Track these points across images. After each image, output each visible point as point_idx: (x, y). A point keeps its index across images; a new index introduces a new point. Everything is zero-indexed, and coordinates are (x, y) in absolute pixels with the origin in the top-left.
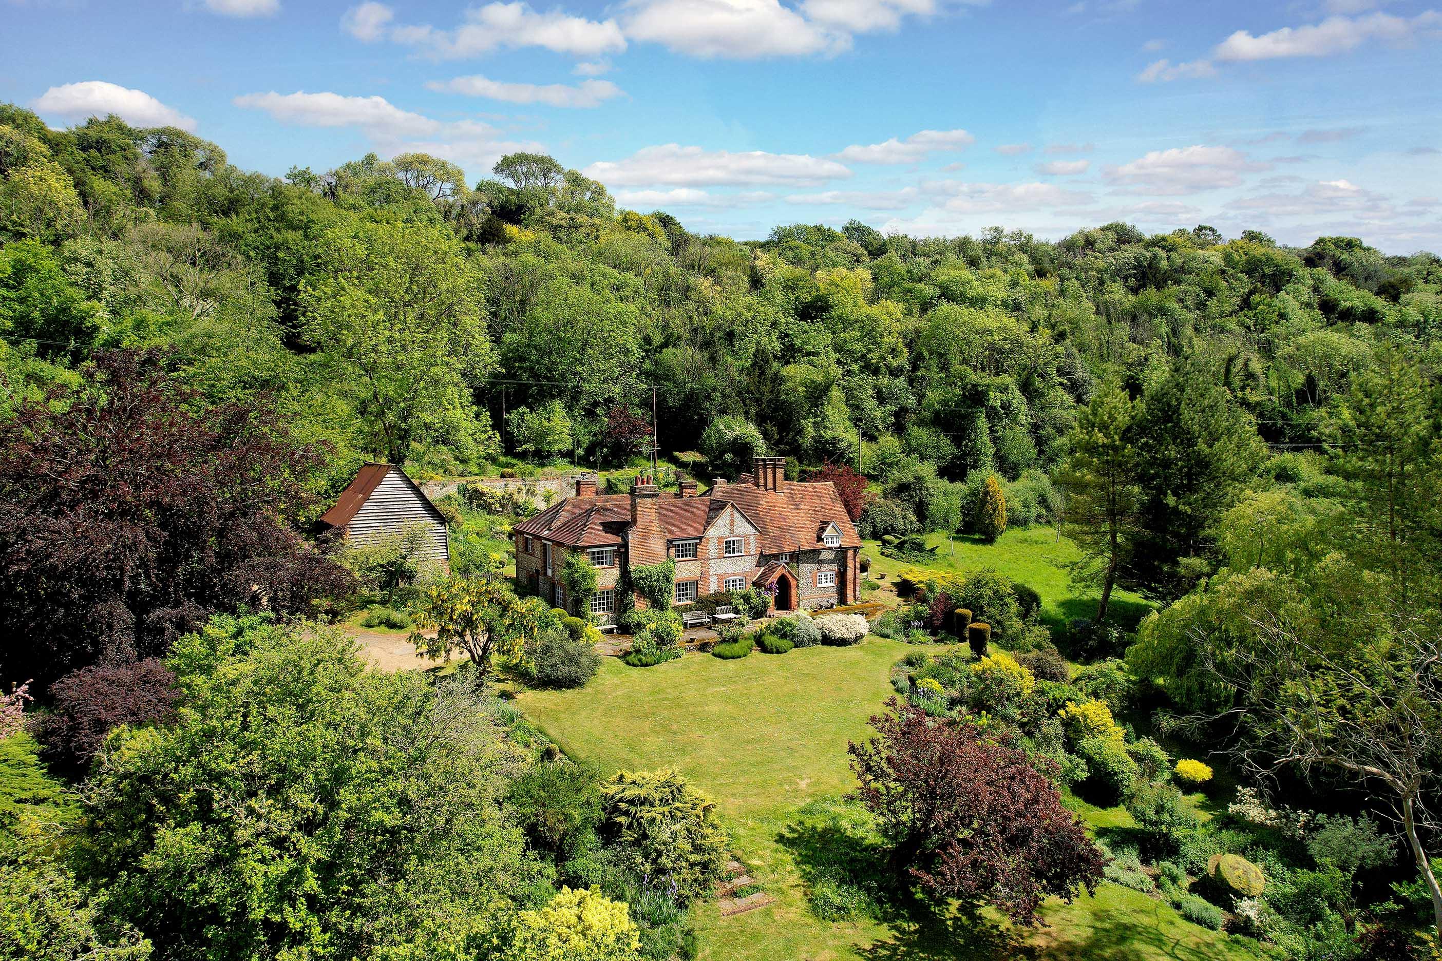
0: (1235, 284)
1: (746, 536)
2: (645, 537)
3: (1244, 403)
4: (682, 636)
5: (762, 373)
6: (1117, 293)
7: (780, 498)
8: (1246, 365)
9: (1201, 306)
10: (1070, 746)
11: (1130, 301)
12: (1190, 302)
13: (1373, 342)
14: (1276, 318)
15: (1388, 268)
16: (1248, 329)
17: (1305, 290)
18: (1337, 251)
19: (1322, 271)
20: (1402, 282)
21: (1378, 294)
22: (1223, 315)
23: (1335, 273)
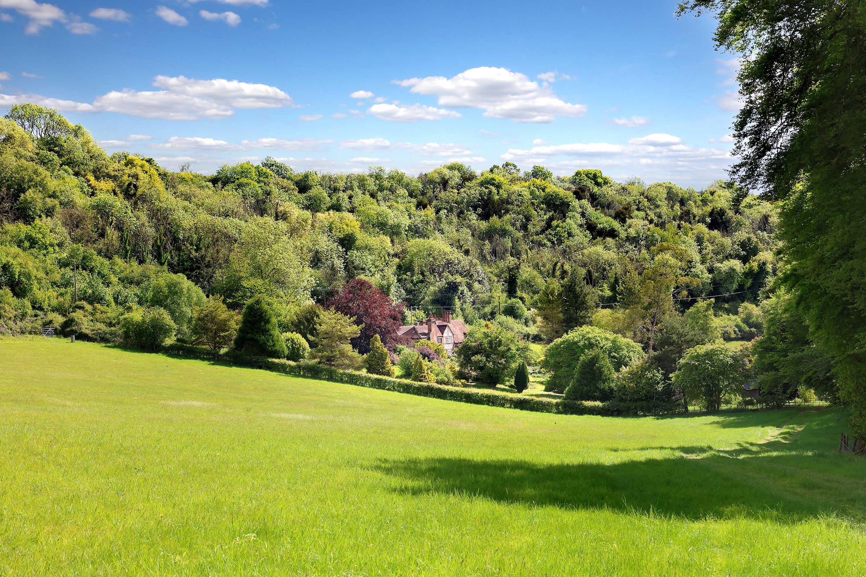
0: (542, 212)
6: (473, 218)
8: (562, 266)
9: (524, 227)
12: (518, 225)
13: (615, 250)
14: (566, 236)
15: (618, 197)
16: (553, 243)
17: (578, 216)
18: (590, 184)
19: (585, 202)
20: (626, 209)
21: (615, 218)
22: (537, 234)
23: (592, 203)
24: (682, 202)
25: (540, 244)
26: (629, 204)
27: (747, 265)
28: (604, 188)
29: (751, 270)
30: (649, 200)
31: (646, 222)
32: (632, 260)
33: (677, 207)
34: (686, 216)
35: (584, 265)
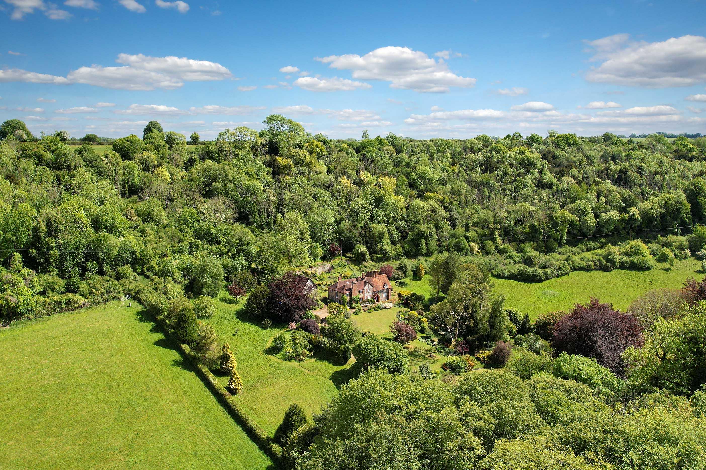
0: (515, 170)
1: (371, 288)
2: (355, 291)
4: (362, 308)
5: (367, 228)
7: (376, 278)
10: (420, 325)
11: (481, 178)
12: (498, 179)
16: (512, 192)
17: (536, 172)
19: (545, 162)
21: (556, 176)
23: (551, 161)
26: (574, 162)
27: (622, 215)
31: (572, 179)
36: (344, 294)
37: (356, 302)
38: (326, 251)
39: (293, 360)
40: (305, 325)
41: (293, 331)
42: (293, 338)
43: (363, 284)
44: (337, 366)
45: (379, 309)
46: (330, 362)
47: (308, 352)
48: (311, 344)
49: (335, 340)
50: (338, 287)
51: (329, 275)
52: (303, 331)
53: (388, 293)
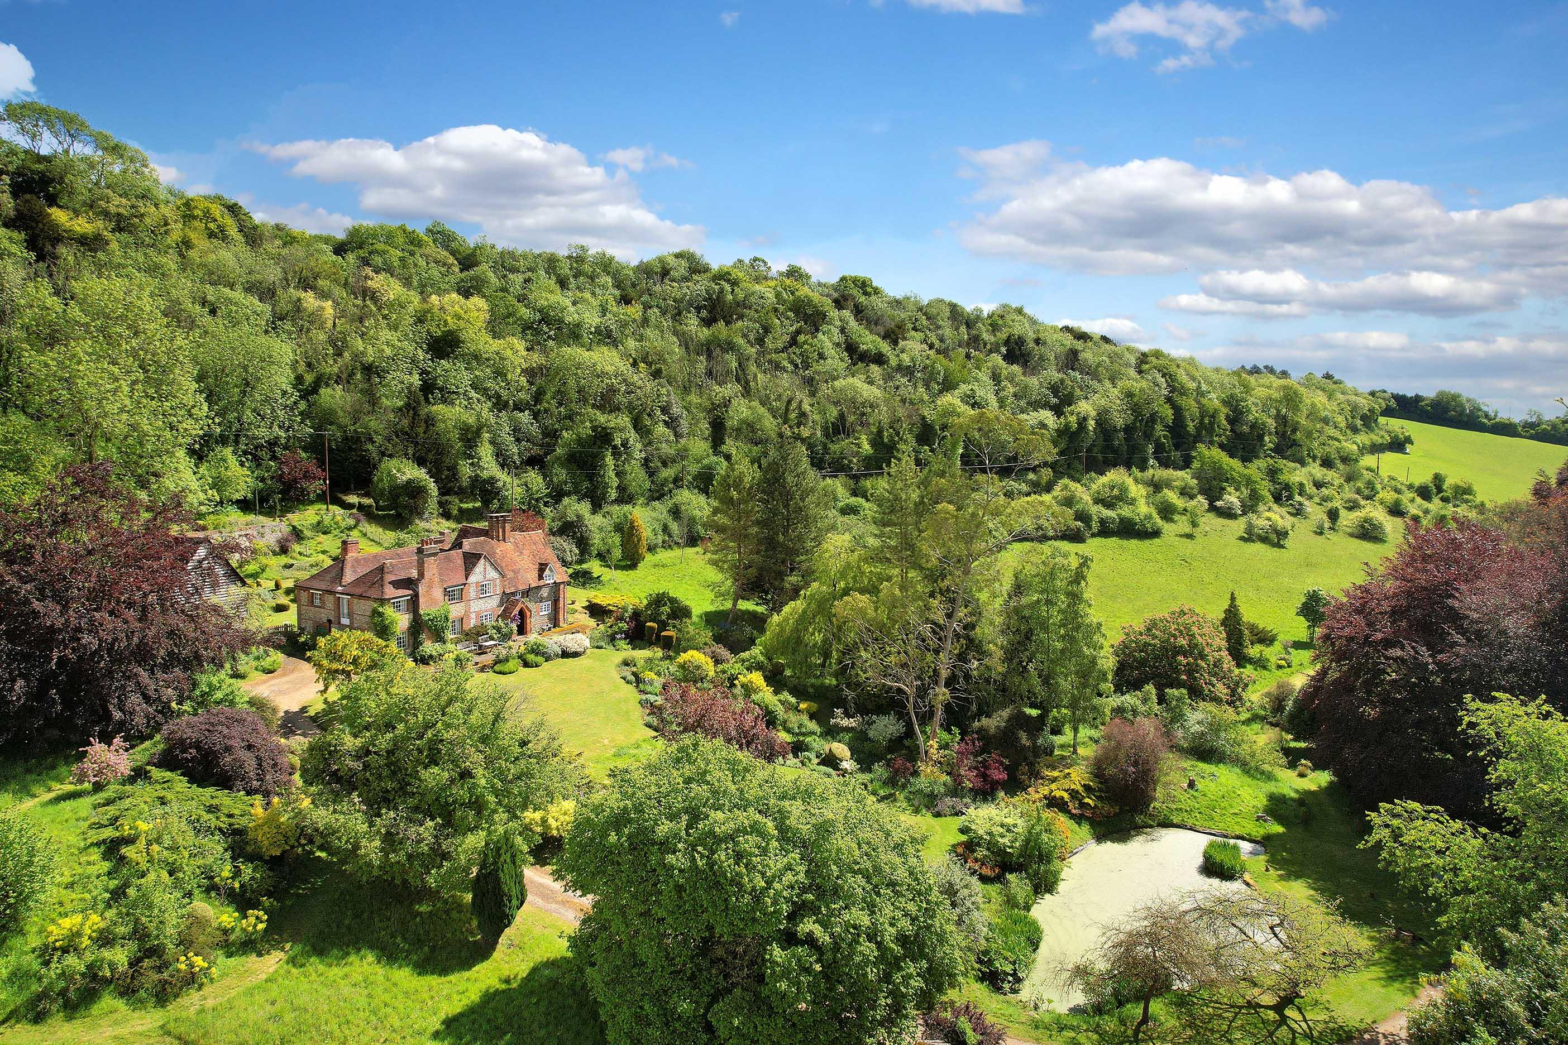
0: (786, 322)
1: (494, 580)
2: (430, 587)
3: (798, 437)
4: (468, 659)
5: (416, 414)
6: (692, 323)
7: (509, 546)
8: (799, 405)
9: (760, 341)
10: (749, 699)
11: (705, 333)
12: (752, 337)
13: (881, 382)
14: (816, 357)
15: (890, 312)
16: (796, 366)
17: (836, 331)
18: (855, 292)
19: (846, 313)
20: (899, 327)
21: (884, 338)
22: (777, 351)
23: (856, 316)
24: (969, 325)
25: (778, 367)
26: (903, 321)
27: (1062, 420)
28: (873, 298)
29: (1067, 426)
30: (928, 319)
31: (925, 347)
32: (903, 401)
33: (963, 329)
34: (975, 341)
35: (836, 403)
36: (383, 601)
37: (438, 637)
38: (263, 480)
39: (108, 1001)
40: (197, 745)
41: (109, 793)
42: (108, 833)
43: (460, 562)
44: (444, 971)
45: (540, 659)
46: (389, 955)
47: (227, 917)
48: (250, 858)
49: (416, 809)
50: (349, 577)
51: (284, 560)
52: (180, 783)
53: (556, 602)
